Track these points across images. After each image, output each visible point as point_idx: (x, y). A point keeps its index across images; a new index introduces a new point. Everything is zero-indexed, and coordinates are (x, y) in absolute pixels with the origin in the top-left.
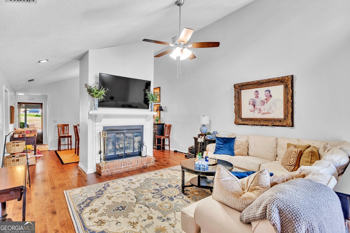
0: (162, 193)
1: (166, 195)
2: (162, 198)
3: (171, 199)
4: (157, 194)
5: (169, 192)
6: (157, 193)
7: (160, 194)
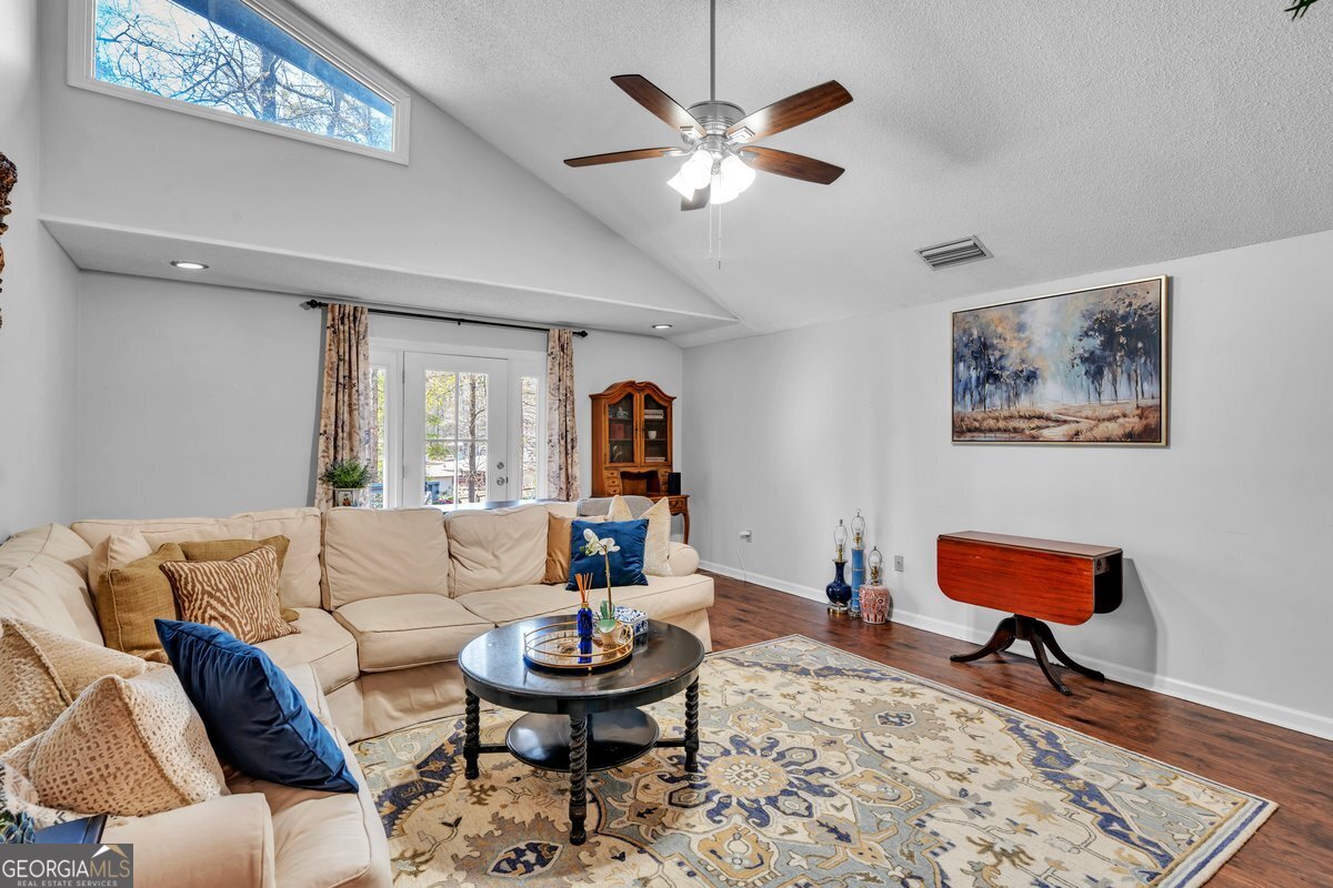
0: (782, 770)
1: (766, 759)
2: (777, 750)
3: (739, 744)
4: (805, 767)
5: (755, 776)
6: (810, 772)
7: (790, 763)
